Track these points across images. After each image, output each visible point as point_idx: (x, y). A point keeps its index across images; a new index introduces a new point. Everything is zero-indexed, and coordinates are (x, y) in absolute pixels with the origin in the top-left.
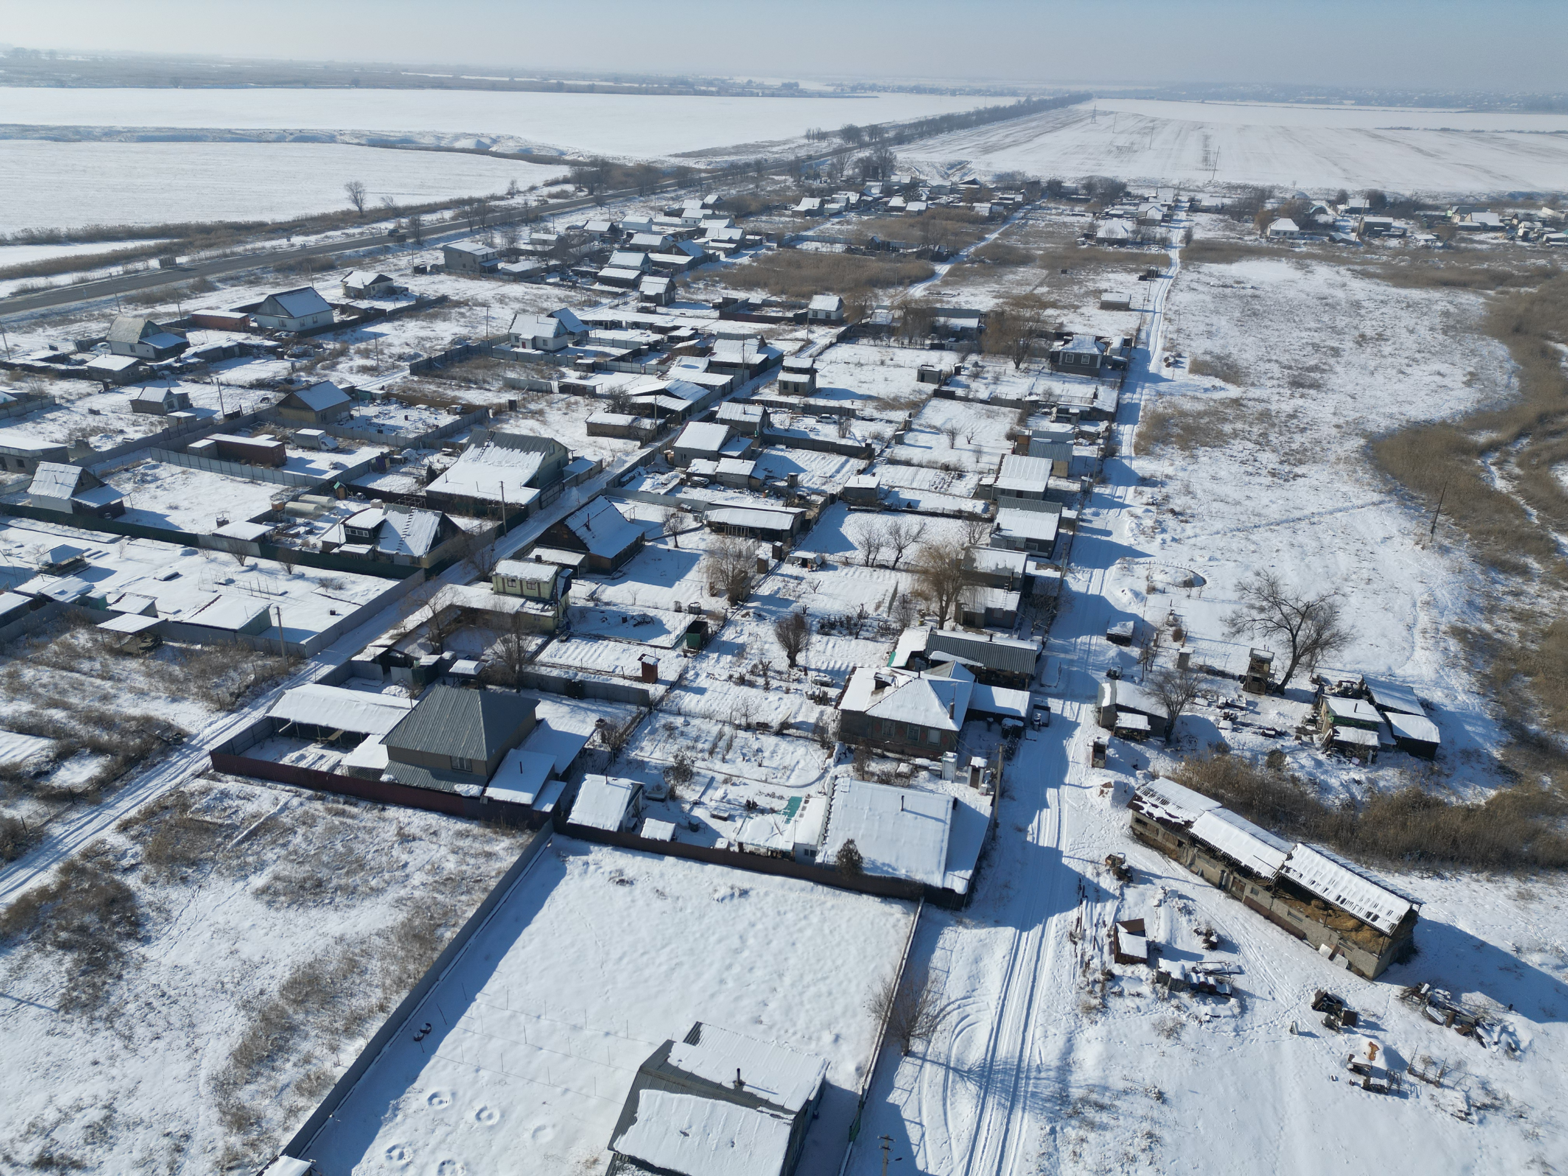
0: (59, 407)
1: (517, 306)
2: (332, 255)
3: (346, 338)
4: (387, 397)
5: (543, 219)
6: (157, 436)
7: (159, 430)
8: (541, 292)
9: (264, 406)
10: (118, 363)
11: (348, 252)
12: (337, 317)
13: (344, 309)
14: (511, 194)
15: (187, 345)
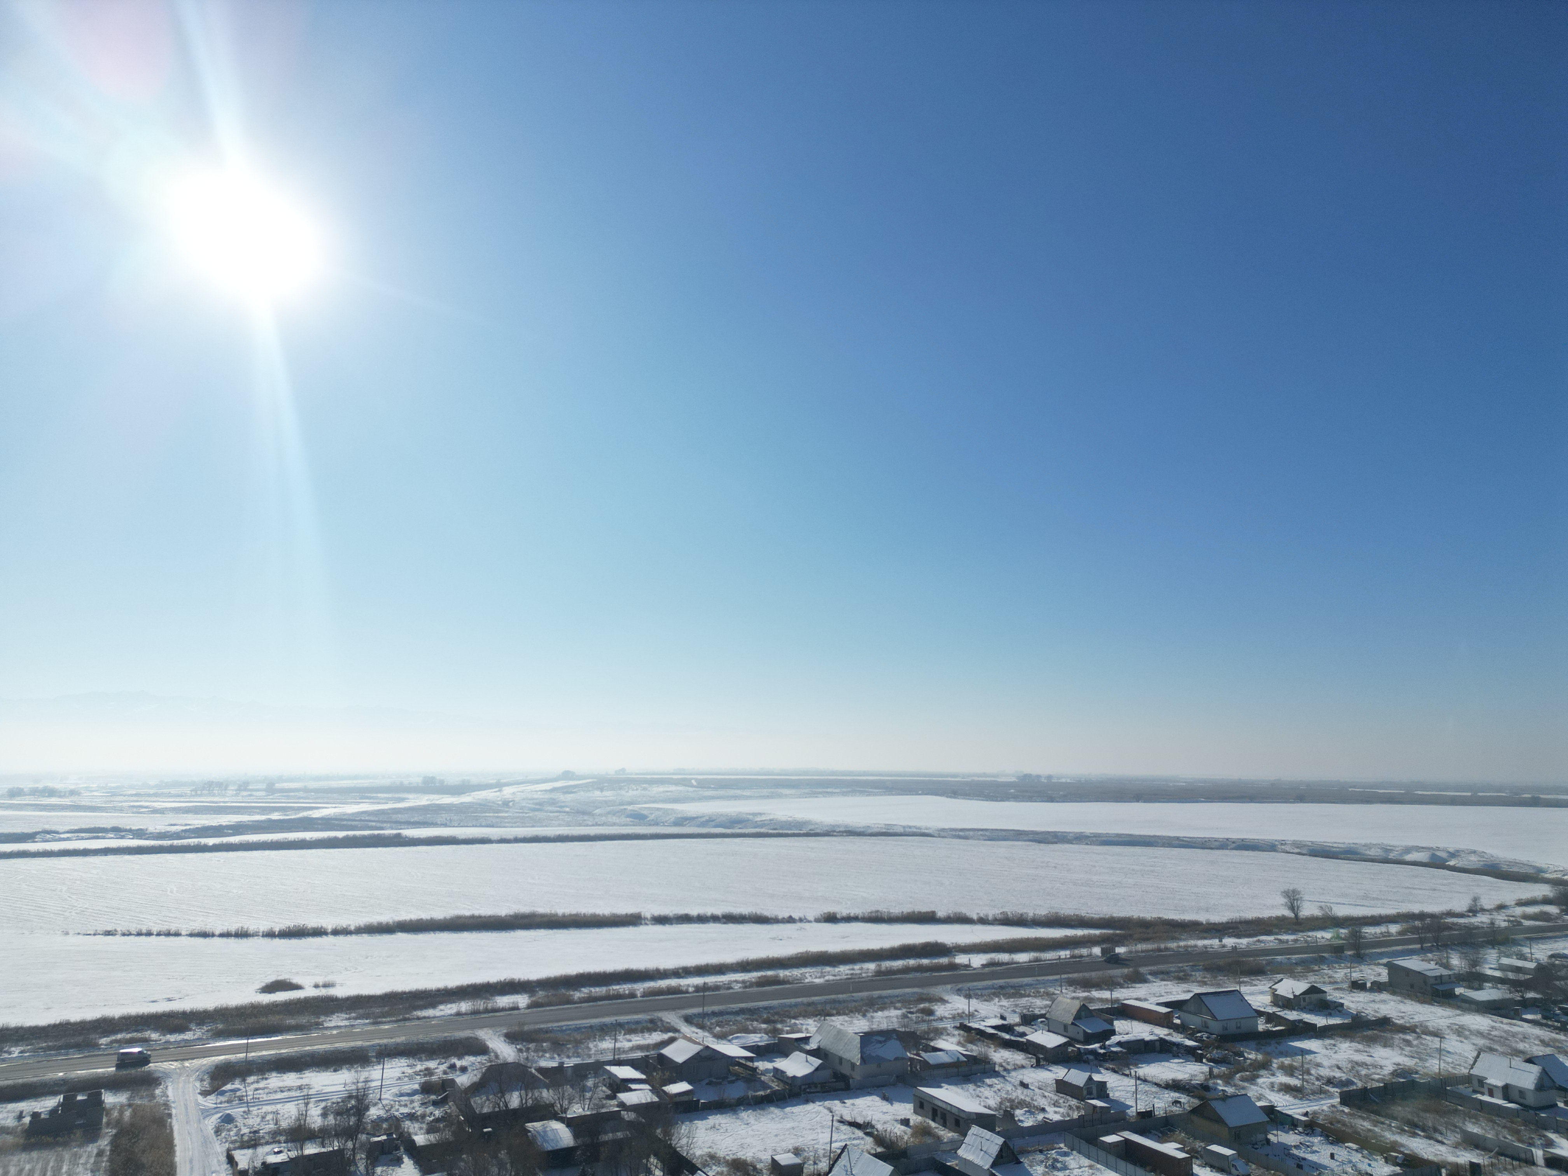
0: (996, 1074)
1: (1481, 1042)
2: (1263, 960)
3: (1269, 1049)
4: (1311, 1126)
5: (1515, 943)
6: (1072, 1120)
7: (1075, 1115)
8: (1515, 1029)
9: (1176, 1109)
10: (1050, 1040)
11: (1279, 958)
12: (1262, 1025)
13: (1271, 1018)
14: (1473, 911)
15: (1113, 1032)
